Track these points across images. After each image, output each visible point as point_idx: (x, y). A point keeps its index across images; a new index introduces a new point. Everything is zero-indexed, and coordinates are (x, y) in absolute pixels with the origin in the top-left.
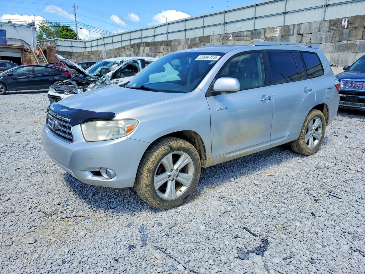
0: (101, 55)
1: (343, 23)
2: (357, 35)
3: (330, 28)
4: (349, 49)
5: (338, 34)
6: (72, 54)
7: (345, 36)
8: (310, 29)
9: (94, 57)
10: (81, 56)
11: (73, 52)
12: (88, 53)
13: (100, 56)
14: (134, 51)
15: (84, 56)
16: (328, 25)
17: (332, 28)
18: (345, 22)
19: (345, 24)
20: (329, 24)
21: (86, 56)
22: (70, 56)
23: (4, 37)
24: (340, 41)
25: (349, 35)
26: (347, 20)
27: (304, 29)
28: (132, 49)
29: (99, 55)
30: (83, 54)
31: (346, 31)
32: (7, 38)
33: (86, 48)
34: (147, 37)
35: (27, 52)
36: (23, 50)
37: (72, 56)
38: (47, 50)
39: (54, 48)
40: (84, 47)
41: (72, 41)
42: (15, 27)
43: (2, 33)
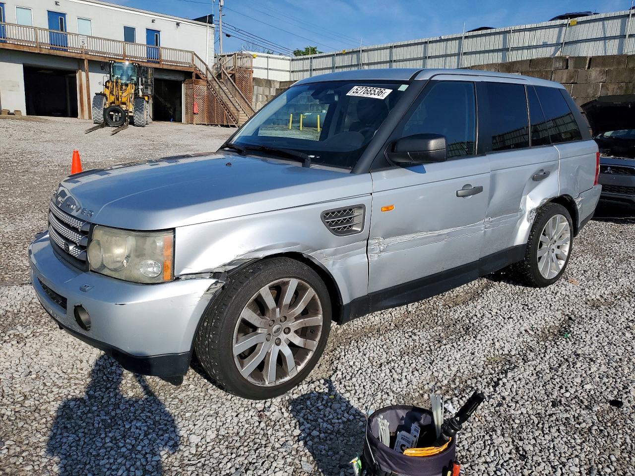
6: (273, 86)
11: (274, 81)
22: (268, 89)
23: (157, 45)
32: (162, 48)
33: (292, 72)
34: (529, 48)
35: (201, 78)
36: (194, 75)
37: (272, 89)
38: (237, 75)
39: (248, 70)
40: (288, 71)
41: (269, 57)
42: (178, 24)
43: (153, 36)
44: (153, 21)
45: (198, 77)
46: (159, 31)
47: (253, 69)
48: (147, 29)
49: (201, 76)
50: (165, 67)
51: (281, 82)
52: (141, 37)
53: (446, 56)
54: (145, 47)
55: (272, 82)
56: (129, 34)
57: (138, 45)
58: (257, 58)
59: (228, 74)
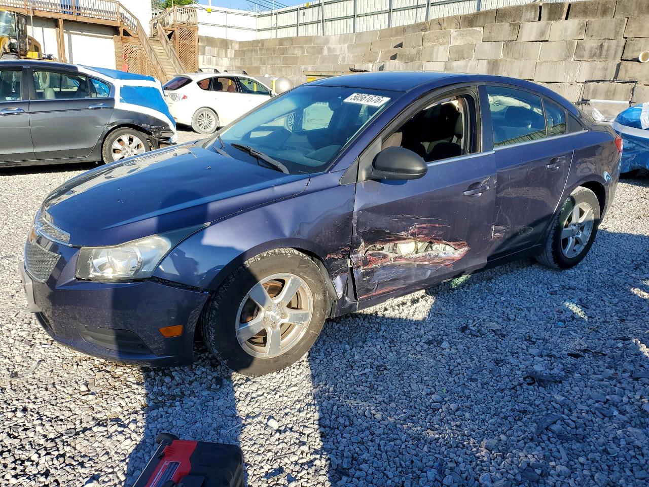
0: (329, 49)
6: (230, 47)
11: (232, 41)
12: (277, 42)
13: (325, 52)
14: (487, 34)
15: (268, 50)
21: (274, 51)
22: (224, 51)
29: (322, 49)
30: (260, 45)
33: (259, 30)
35: (130, 35)
36: (121, 30)
37: (229, 50)
38: (177, 33)
39: (194, 27)
40: (253, 30)
41: (228, 13)
45: (126, 33)
47: (199, 25)
49: (131, 32)
50: (80, 19)
51: (239, 42)
53: (417, 7)
55: (228, 42)
58: (212, 12)
59: (164, 31)
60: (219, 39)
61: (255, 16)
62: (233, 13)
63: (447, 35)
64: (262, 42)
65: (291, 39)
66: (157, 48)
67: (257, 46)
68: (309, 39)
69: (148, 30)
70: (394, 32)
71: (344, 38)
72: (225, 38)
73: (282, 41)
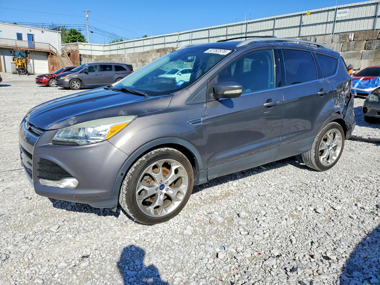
0: (124, 58)
1: (350, 37)
2: (360, 46)
3: (340, 40)
4: (355, 57)
5: (346, 45)
6: (93, 58)
7: (351, 47)
8: (324, 41)
9: (117, 60)
10: (102, 59)
11: (93, 55)
15: (105, 59)
16: (338, 38)
17: (341, 40)
18: (351, 36)
19: (351, 37)
20: (340, 37)
21: (108, 59)
23: (33, 41)
24: (348, 50)
25: (355, 46)
26: (353, 34)
27: (319, 40)
28: (159, 54)
29: (122, 59)
30: (103, 57)
31: (352, 43)
32: (35, 42)
33: (104, 51)
34: (170, 43)
35: (53, 55)
36: (50, 53)
37: (92, 59)
38: (71, 53)
39: (77, 51)
40: (102, 51)
41: (92, 45)
42: (43, 32)
43: (31, 37)
44: (30, 30)
45: (52, 54)
46: (33, 35)
47: (80, 50)
48: (28, 34)
49: (54, 54)
50: (35, 50)
51: (96, 56)
52: (25, 37)
54: (28, 42)
55: (92, 56)
56: (19, 37)
57: (23, 41)
58: (85, 45)
59: (66, 53)
60: (88, 55)
61: (103, 46)
62: (94, 45)
63: (152, 55)
64: (104, 56)
65: (113, 55)
66: (63, 59)
67: (102, 57)
68: (119, 55)
69: (60, 53)
70: (142, 53)
71: (129, 55)
72: (91, 54)
73: (110, 56)
